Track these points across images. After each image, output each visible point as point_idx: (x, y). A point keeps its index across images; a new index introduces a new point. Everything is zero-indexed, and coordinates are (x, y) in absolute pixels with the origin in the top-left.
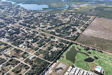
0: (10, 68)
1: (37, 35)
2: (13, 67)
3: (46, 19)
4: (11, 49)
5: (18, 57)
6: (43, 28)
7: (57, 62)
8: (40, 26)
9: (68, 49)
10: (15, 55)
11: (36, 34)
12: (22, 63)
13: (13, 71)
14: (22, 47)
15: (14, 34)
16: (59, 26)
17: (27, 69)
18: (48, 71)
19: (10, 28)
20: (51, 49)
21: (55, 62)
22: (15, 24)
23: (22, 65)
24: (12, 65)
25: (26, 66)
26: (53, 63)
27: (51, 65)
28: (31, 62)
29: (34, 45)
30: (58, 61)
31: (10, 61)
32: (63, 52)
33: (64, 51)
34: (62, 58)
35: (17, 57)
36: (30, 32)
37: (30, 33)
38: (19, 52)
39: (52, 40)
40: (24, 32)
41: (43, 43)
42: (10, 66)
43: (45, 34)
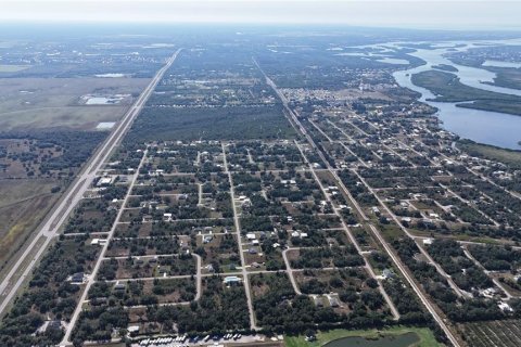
0: (162, 273)
1: (345, 227)
2: (170, 274)
3: (471, 186)
4: (222, 231)
5: (209, 258)
6: (397, 214)
7: (274, 339)
8: (398, 203)
9: (375, 331)
10: (207, 251)
11: (343, 224)
12: (192, 278)
13: (156, 282)
14: (250, 240)
15: (283, 196)
16: (487, 234)
17: (184, 298)
18: (215, 340)
19: (299, 175)
20: (315, 293)
21: (269, 334)
22: (330, 169)
23: (189, 282)
24: (173, 268)
25: (194, 291)
26: (259, 332)
27: (243, 334)
28: (214, 288)
29: (288, 253)
30: (281, 337)
31: (183, 258)
32: (339, 327)
33: (348, 327)
34: (307, 339)
35: (204, 259)
36: (335, 209)
37: (332, 212)
38: (227, 248)
39: (368, 266)
40: (317, 203)
41: (323, 260)
42: (169, 268)
43: (374, 237)
